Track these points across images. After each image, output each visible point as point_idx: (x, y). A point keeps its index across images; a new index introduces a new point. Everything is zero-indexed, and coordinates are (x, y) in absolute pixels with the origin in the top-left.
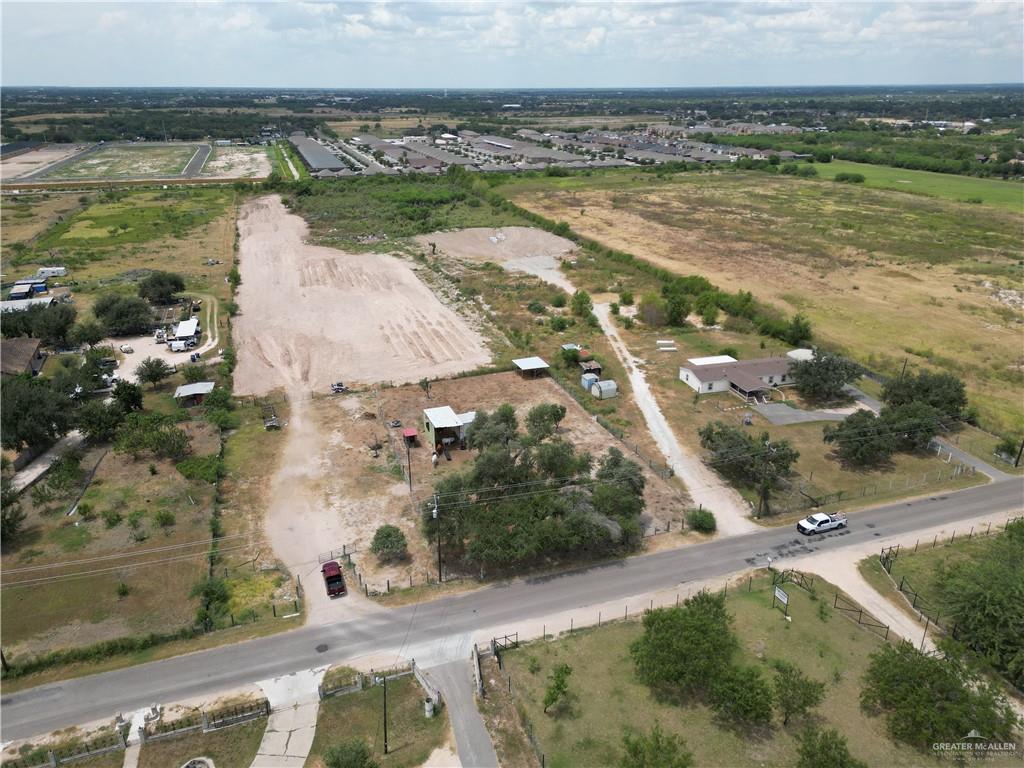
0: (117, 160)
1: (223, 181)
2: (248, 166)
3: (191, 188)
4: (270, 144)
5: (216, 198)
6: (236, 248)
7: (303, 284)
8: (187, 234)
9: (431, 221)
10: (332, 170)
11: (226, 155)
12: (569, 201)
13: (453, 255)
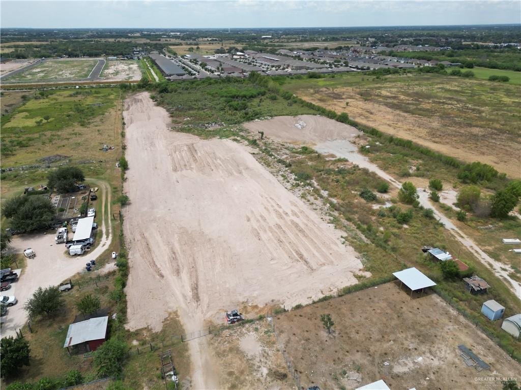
0: (50, 69)
1: (113, 83)
2: (127, 73)
3: (92, 88)
4: (139, 59)
5: (109, 95)
6: (123, 135)
7: (175, 170)
8: (89, 123)
9: (250, 111)
10: (178, 75)
11: (114, 65)
12: (332, 95)
13: (277, 140)
